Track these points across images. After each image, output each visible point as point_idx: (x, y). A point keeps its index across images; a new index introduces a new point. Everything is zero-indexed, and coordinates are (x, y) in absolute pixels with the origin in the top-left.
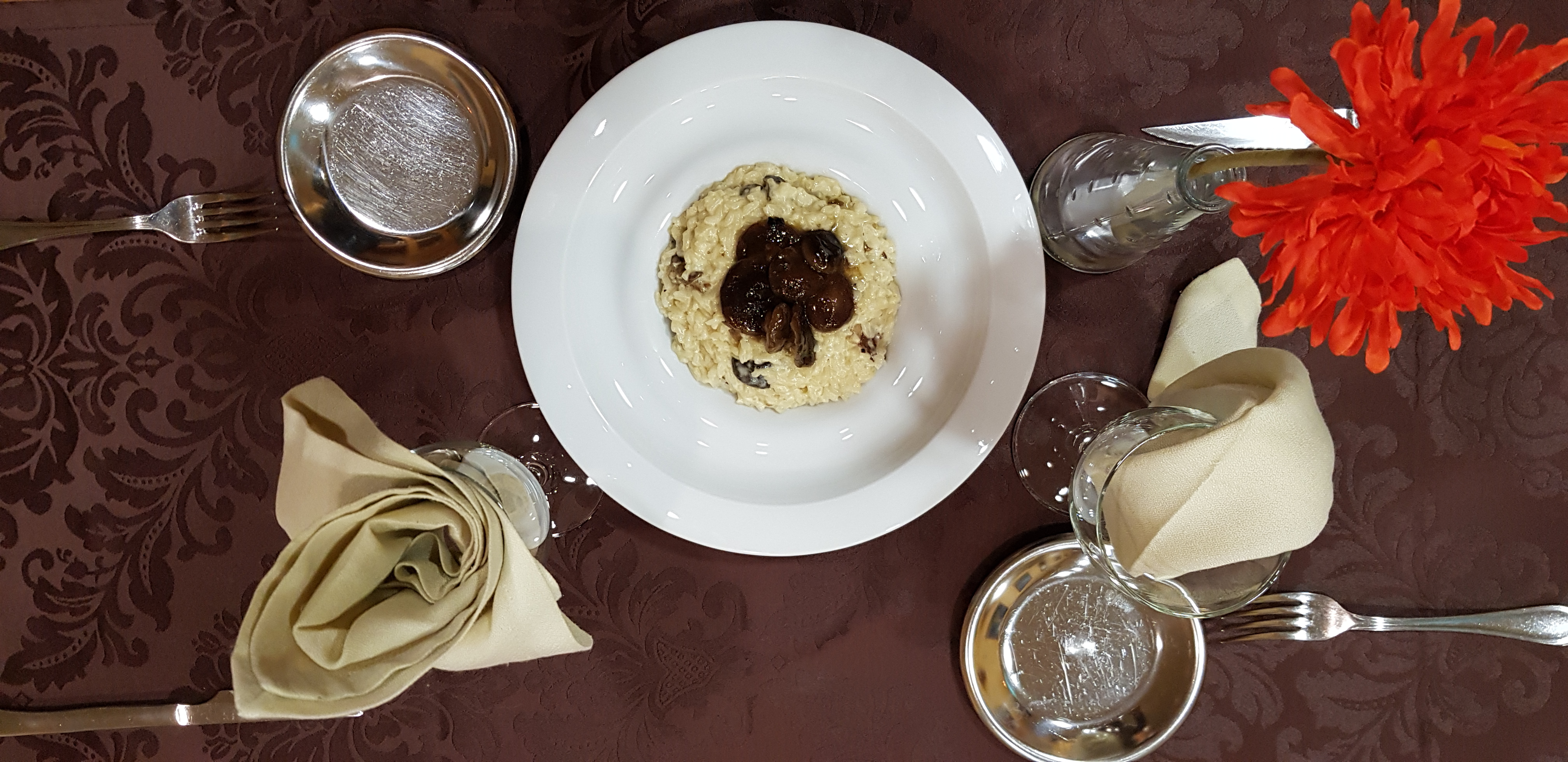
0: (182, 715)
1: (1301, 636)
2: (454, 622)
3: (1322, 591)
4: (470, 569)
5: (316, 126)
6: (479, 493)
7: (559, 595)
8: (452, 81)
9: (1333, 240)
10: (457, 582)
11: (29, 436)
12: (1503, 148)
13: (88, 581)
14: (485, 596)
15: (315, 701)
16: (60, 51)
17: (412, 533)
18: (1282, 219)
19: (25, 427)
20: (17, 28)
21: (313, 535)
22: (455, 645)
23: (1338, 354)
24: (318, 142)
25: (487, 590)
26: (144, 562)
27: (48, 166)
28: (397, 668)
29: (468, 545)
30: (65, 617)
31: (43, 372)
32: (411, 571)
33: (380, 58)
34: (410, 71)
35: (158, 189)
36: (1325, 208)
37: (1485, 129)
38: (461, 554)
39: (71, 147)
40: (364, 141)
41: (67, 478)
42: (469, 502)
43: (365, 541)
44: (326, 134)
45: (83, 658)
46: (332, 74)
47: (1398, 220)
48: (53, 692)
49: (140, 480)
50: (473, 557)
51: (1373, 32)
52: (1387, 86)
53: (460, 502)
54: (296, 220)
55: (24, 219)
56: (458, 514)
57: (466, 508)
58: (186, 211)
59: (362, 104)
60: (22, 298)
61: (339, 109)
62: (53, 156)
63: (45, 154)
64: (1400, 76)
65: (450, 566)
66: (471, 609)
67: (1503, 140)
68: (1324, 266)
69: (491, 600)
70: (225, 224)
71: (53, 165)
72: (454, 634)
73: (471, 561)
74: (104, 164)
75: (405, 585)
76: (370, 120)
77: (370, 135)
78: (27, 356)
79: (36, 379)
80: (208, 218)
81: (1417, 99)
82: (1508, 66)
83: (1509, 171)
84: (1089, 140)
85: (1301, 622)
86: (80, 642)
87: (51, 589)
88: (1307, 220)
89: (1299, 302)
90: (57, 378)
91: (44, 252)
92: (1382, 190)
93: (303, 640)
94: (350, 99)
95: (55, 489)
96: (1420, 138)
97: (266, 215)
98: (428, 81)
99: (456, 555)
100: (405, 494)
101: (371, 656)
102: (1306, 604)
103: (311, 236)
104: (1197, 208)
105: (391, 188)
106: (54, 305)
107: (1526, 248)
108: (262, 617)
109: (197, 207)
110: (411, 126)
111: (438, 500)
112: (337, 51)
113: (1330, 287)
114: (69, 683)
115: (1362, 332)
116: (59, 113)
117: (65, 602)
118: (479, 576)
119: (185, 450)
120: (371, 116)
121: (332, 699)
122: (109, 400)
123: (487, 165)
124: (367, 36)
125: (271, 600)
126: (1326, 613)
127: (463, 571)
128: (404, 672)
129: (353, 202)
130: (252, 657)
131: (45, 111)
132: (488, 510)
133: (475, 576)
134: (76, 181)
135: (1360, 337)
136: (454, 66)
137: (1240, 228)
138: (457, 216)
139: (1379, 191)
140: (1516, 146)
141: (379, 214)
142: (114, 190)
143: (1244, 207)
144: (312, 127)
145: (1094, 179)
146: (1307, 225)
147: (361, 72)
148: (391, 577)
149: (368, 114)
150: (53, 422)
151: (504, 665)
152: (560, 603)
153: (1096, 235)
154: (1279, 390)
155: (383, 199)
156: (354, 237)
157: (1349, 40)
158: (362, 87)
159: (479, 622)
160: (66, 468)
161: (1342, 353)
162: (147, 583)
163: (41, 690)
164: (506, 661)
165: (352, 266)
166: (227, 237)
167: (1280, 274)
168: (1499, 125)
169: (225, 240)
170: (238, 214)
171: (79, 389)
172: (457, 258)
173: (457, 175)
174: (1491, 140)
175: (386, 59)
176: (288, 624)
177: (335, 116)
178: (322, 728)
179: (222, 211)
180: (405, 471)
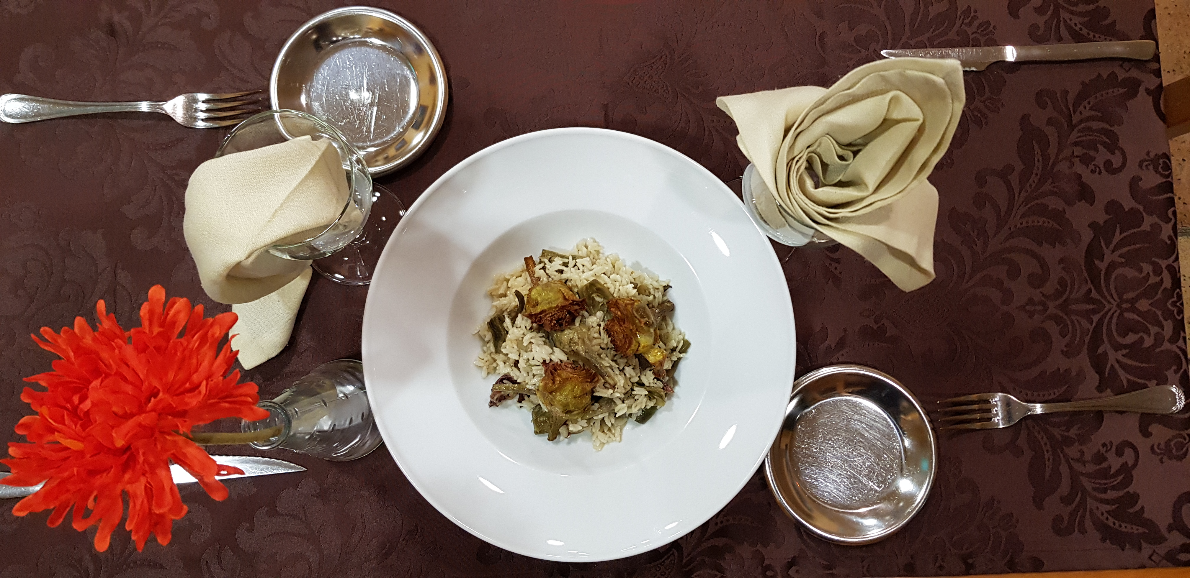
0: (1010, 53)
1: (202, 96)
2: (812, 121)
3: (188, 129)
4: (800, 158)
5: (909, 476)
6: (792, 212)
7: (738, 138)
8: (810, 505)
9: (188, 379)
10: (809, 149)
11: (1120, 256)
12: (69, 440)
13: (1078, 151)
14: (789, 140)
15: (908, 69)
16: (1093, 534)
17: (841, 184)
18: (224, 394)
19: (1123, 263)
20: (1123, 550)
21: (908, 185)
22: (810, 106)
23: (185, 299)
24: (908, 465)
25: (787, 144)
26: (1039, 165)
27: (1103, 450)
28: (851, 91)
29: (801, 175)
30: (1096, 125)
31: (1109, 302)
32: (841, 158)
33: (862, 524)
34: (841, 514)
35: (1023, 434)
36: (193, 401)
37: (80, 454)
38: (806, 168)
39: (1087, 465)
40: (875, 465)
41: (1093, 226)
42: (799, 206)
43: (872, 179)
44: (902, 470)
45: (1082, 97)
46: (896, 514)
47: (142, 391)
48: (1105, 71)
49: (1041, 223)
50: (797, 167)
51: (156, 524)
52: (147, 484)
53: (805, 205)
54: (925, 409)
55: (1121, 413)
56: (807, 197)
57: (801, 201)
58: (1004, 416)
59: (876, 491)
60: (1123, 356)
61: (893, 488)
62: (1100, 458)
63: (1105, 459)
64: (139, 493)
65: (814, 161)
66: (799, 130)
67: (69, 446)
68: (194, 361)
69: (785, 136)
70: (976, 407)
71: (1099, 451)
72: (811, 113)
73: (799, 164)
74: (1062, 451)
75: (846, 148)
76: (871, 479)
77: (871, 469)
78: (1121, 315)
79: (1114, 297)
80: (989, 411)
81: (127, 476)
82: (63, 498)
83: (65, 425)
84: (351, 455)
85: (203, 106)
86: (1085, 108)
87: (1105, 145)
88: (208, 392)
89: (213, 336)
90: (1099, 297)
91: (1106, 389)
92: (154, 413)
93: (915, 112)
94: (885, 495)
95: (1102, 218)
96: (126, 449)
97: (946, 413)
98: (828, 507)
99: (810, 168)
100: (843, 213)
101: (868, 100)
102: (199, 119)
103: (914, 396)
104: (277, 404)
105: (856, 431)
106: (1100, 351)
107: (53, 371)
108: (944, 129)
109: (996, 419)
110: (841, 474)
111: (821, 208)
112: (893, 530)
113: (190, 346)
114: (1093, 77)
115: (168, 314)
116: (1094, 489)
117: (1096, 136)
118: (793, 153)
119: (1008, 244)
120: (870, 482)
121: (896, 71)
122: (1062, 282)
123: (786, 445)
124: (871, 540)
125: (938, 141)
126: (184, 114)
127: (805, 157)
128: (846, 88)
129: (884, 420)
130: (951, 102)
131: (1105, 491)
132: (786, 199)
133: (796, 153)
134: (1083, 439)
135: (169, 310)
136: (808, 517)
137: (252, 388)
138: (809, 409)
139: (155, 411)
140: (60, 441)
141: (865, 412)
142: (1057, 432)
143: (250, 403)
144: (913, 475)
145: (349, 428)
146: (208, 389)
147: (875, 514)
148: (855, 153)
149: (872, 484)
150: (1102, 266)
151: (778, 89)
152: (737, 132)
153: (348, 387)
154: (225, 273)
155: (862, 422)
156: (883, 395)
157: (173, 517)
158: (876, 504)
159: (794, 121)
160: (1094, 233)
161: (182, 300)
162: (1037, 149)
163: (1113, 73)
164: (777, 92)
165: (885, 374)
166: (974, 397)
167: (225, 356)
168: (70, 457)
169: (976, 395)
170: (965, 414)
171: (1083, 290)
172: (809, 378)
173: (809, 438)
174: (75, 445)
175: (858, 523)
176: (927, 123)
177: (896, 483)
178: (911, 42)
179: (978, 416)
180: (843, 228)
